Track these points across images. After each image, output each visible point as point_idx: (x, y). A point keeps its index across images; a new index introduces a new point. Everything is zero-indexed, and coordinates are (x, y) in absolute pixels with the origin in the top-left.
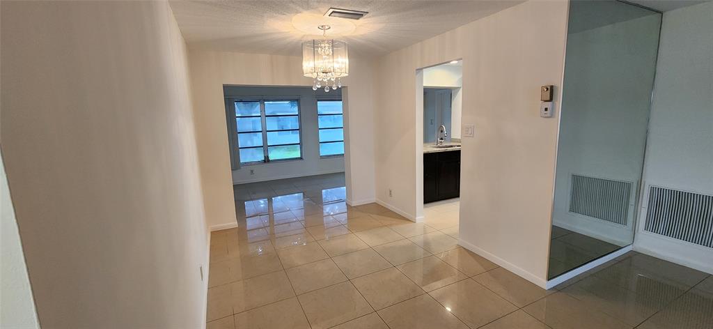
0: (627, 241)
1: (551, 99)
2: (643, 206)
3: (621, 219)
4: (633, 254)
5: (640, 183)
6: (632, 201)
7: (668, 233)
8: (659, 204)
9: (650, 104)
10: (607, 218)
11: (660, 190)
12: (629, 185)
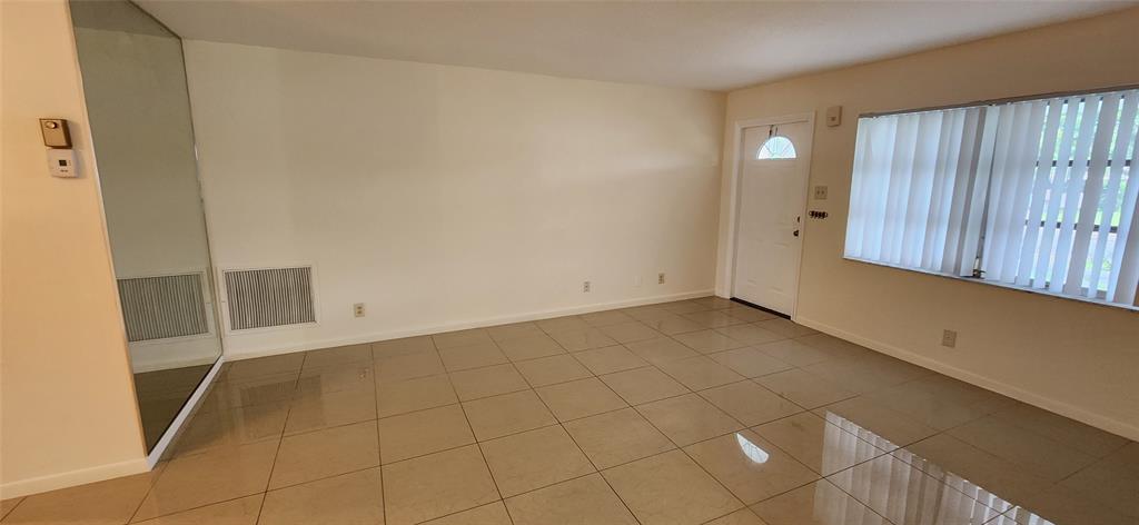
0: (216, 354)
1: (69, 145)
2: (222, 299)
3: (199, 326)
4: (228, 365)
5: (210, 270)
6: (207, 297)
7: (257, 324)
8: (239, 293)
9: (195, 162)
10: (180, 332)
11: (238, 274)
12: (198, 276)
